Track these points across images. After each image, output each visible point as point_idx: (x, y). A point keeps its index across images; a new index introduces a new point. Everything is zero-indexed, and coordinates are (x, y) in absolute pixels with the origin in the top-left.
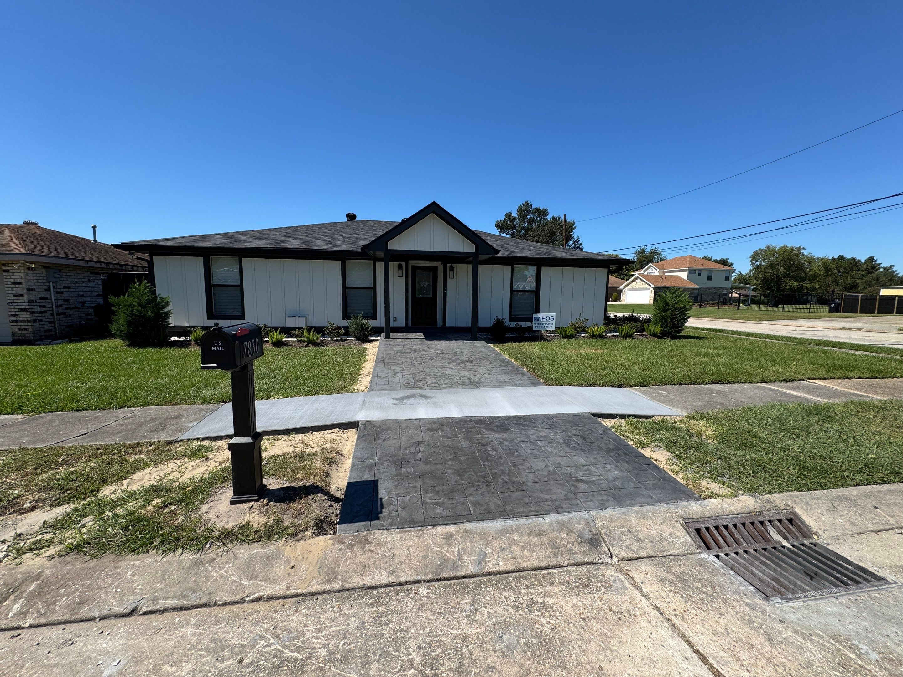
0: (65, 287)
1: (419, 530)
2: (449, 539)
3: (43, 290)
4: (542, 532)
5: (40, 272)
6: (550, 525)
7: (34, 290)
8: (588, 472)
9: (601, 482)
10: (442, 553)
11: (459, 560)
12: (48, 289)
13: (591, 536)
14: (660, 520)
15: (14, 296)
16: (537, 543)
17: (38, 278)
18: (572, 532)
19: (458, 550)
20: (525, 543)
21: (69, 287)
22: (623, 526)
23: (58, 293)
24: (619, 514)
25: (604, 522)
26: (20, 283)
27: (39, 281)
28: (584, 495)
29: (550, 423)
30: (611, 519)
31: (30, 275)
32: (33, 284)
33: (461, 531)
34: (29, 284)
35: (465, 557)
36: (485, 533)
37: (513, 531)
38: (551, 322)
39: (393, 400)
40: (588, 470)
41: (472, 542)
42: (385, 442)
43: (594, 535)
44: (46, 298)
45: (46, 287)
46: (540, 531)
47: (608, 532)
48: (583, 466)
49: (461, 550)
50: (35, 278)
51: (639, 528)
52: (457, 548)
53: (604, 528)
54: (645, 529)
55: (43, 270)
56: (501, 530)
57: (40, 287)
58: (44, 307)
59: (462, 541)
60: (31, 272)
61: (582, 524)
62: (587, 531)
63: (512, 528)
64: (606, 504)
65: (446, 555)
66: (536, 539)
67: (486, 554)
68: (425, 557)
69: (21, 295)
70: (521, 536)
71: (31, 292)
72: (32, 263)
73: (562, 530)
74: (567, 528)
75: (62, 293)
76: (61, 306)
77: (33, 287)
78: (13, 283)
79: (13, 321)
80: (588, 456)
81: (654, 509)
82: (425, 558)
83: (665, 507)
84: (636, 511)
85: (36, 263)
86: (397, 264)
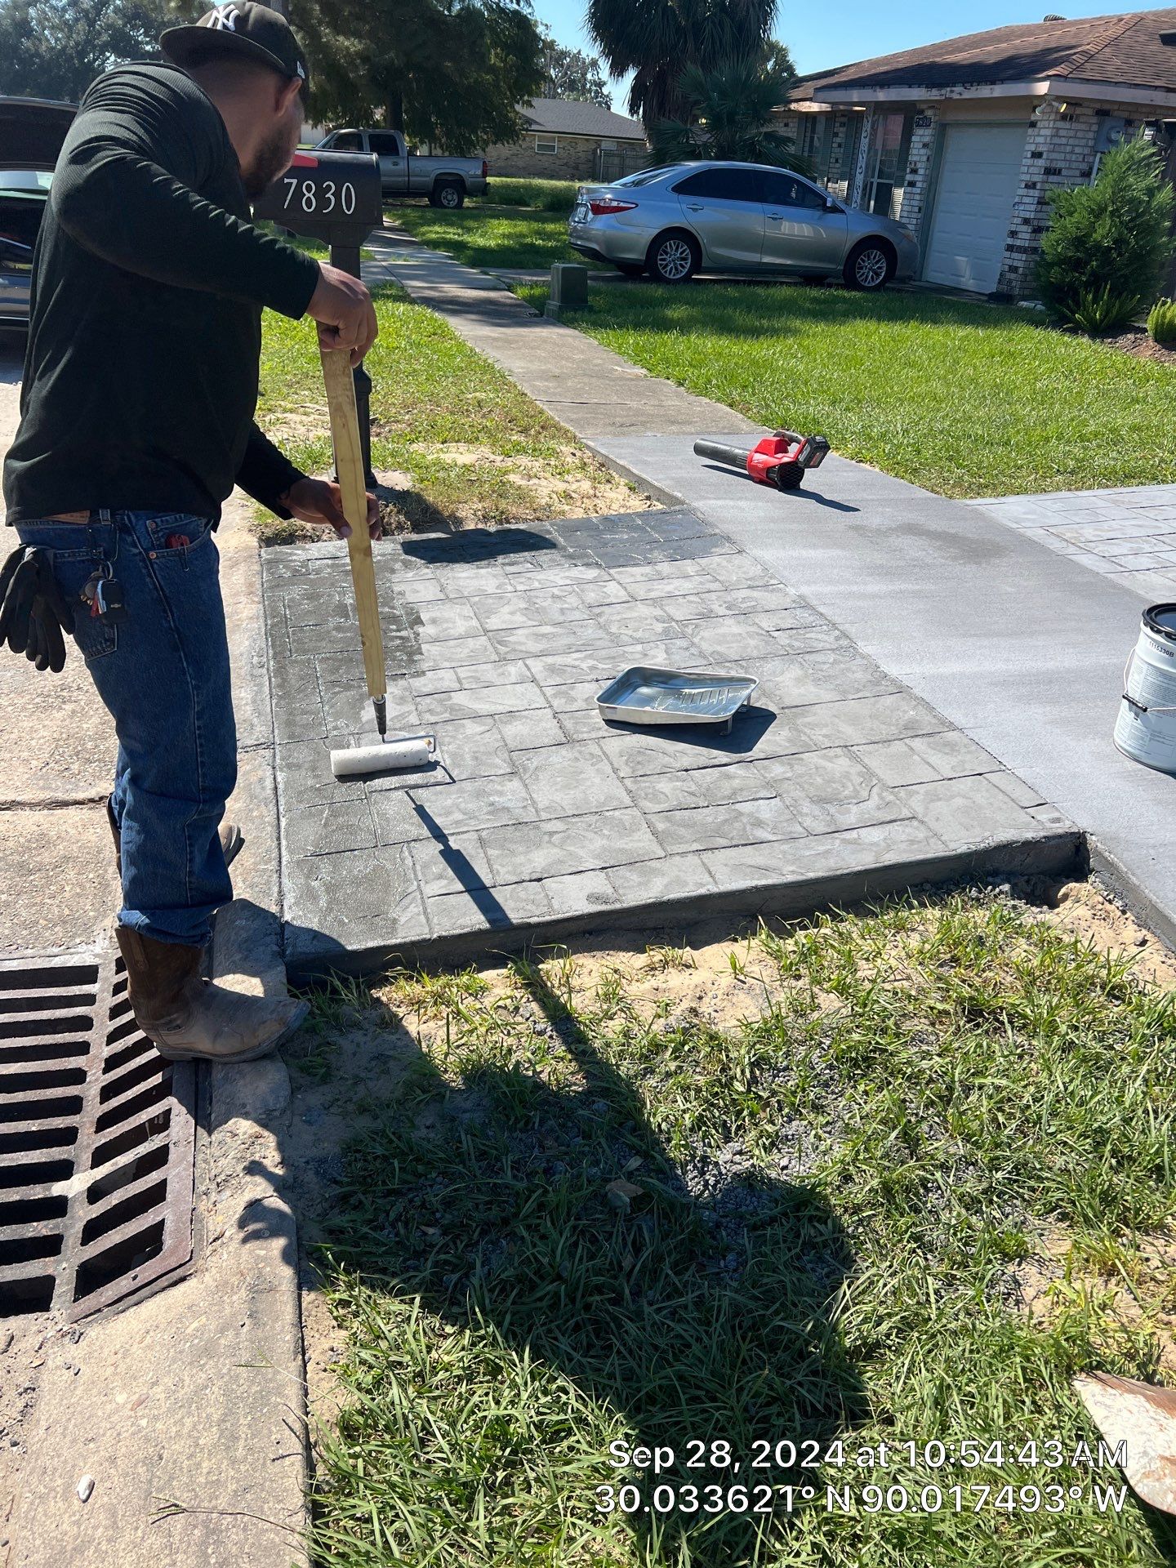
3: (1077, 173)
5: (1083, 127)
12: (1087, 173)
15: (1027, 186)
17: (1077, 142)
26: (1040, 155)
27: (1077, 150)
31: (1062, 133)
32: (1062, 156)
34: (1054, 156)
45: (1084, 167)
50: (1071, 141)
55: (1094, 120)
57: (1074, 165)
60: (1067, 125)
69: (1033, 186)
71: (1052, 178)
72: (1063, 100)
77: (1060, 165)
78: (1033, 155)
79: (1010, 248)
85: (1073, 103)
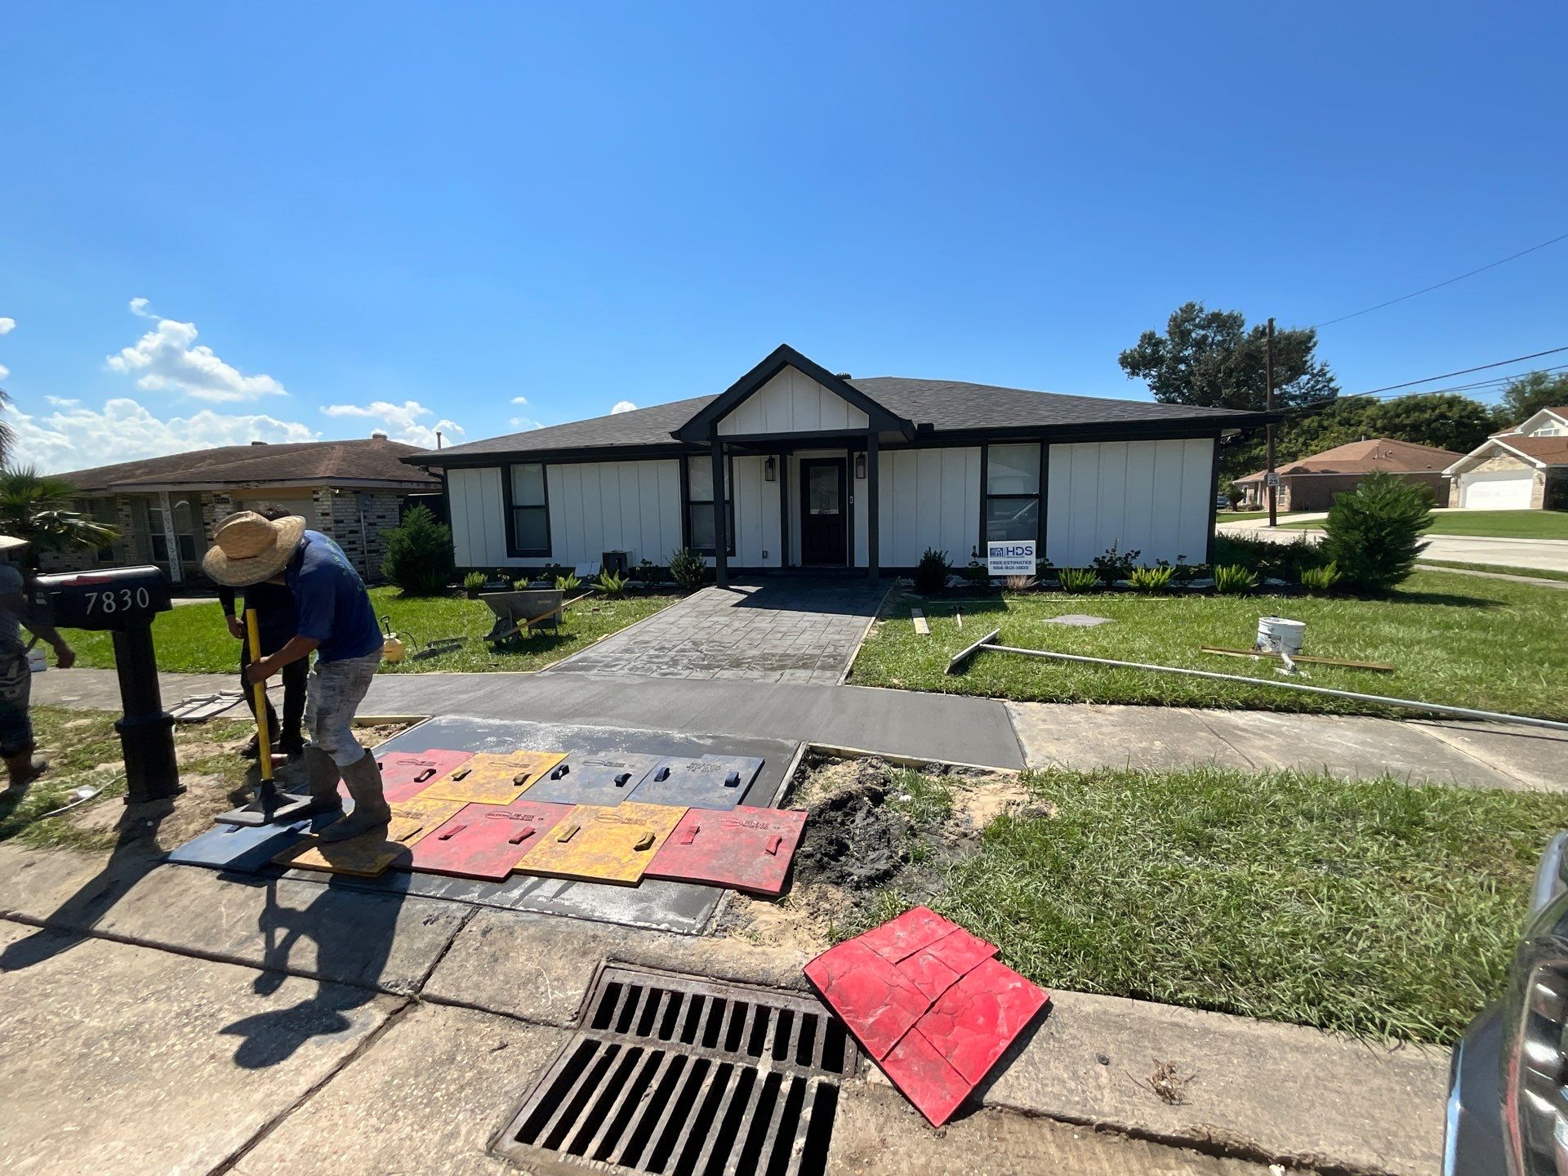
0: (379, 517)
3: (353, 521)
5: (348, 499)
7: (342, 522)
12: (359, 521)
17: (346, 507)
21: (384, 517)
23: (370, 524)
26: (327, 514)
27: (348, 510)
31: (337, 503)
32: (342, 514)
34: (338, 514)
35: (238, 929)
44: (356, 532)
45: (356, 518)
50: (343, 507)
55: (353, 496)
57: (349, 518)
58: (354, 543)
60: (337, 499)
71: (339, 525)
72: (335, 488)
75: (375, 524)
76: (373, 541)
77: (342, 518)
78: (323, 514)
85: (341, 489)
86: (766, 458)
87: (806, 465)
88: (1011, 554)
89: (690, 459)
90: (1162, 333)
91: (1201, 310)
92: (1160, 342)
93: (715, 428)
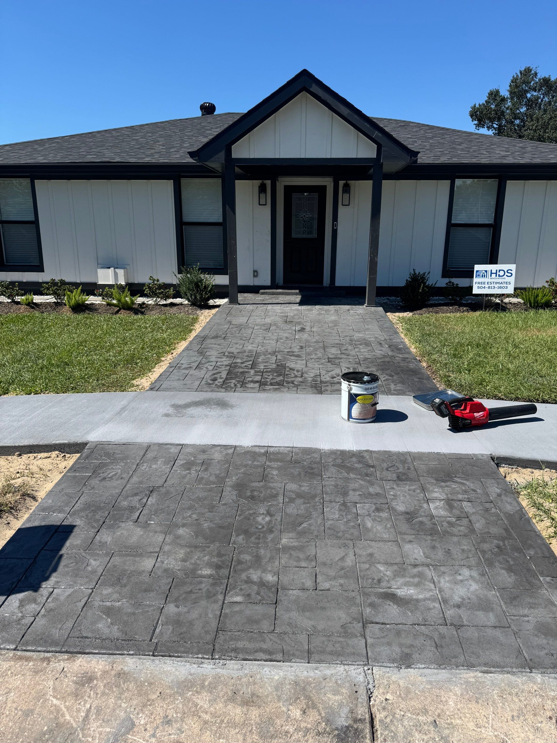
1: (43, 659)
2: (83, 685)
4: (255, 699)
6: (278, 687)
8: (416, 580)
9: (432, 605)
10: (58, 710)
11: (82, 730)
13: (350, 722)
14: (512, 710)
16: (237, 720)
18: (314, 707)
19: (88, 711)
20: (214, 715)
22: (425, 712)
24: (430, 682)
25: (389, 696)
28: (380, 629)
29: (401, 470)
30: (408, 692)
33: (113, 673)
35: (94, 725)
36: (150, 684)
37: (203, 687)
38: (507, 279)
39: (168, 408)
40: (420, 575)
41: (120, 698)
42: (104, 483)
43: (356, 720)
46: (253, 695)
47: (388, 720)
48: (415, 566)
49: (93, 710)
51: (458, 721)
52: (88, 706)
53: (384, 709)
54: (471, 725)
56: (183, 682)
59: (103, 694)
61: (342, 694)
62: (345, 710)
63: (204, 680)
64: (416, 656)
65: (63, 715)
66: (238, 710)
67: (133, 725)
68: (28, 713)
70: (213, 701)
73: (296, 700)
74: (308, 698)
80: (438, 545)
81: (510, 685)
82: (27, 715)
83: (535, 683)
84: (467, 682)
86: (257, 183)
87: (289, 190)
88: (494, 276)
89: (184, 181)
90: (505, 92)
91: (536, 74)
92: (503, 100)
93: (229, 152)
